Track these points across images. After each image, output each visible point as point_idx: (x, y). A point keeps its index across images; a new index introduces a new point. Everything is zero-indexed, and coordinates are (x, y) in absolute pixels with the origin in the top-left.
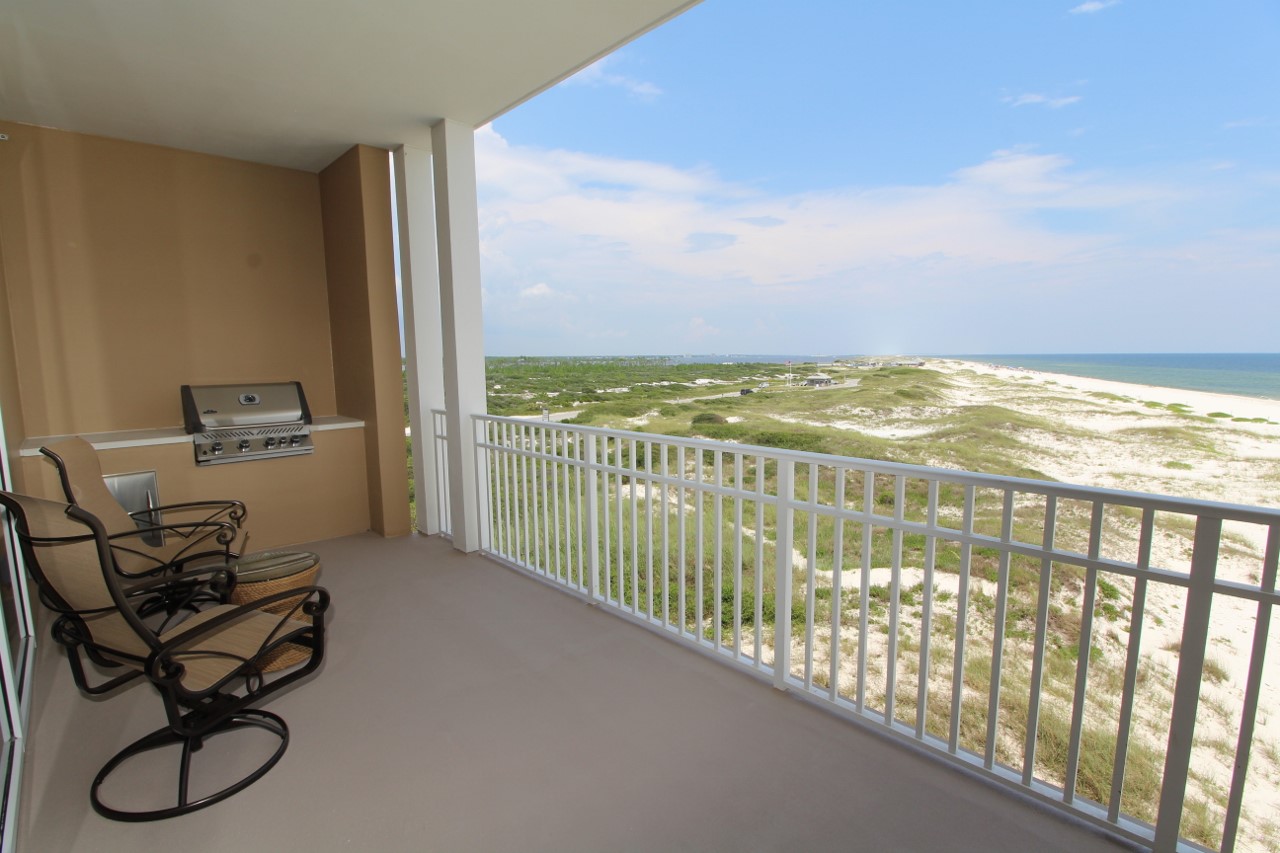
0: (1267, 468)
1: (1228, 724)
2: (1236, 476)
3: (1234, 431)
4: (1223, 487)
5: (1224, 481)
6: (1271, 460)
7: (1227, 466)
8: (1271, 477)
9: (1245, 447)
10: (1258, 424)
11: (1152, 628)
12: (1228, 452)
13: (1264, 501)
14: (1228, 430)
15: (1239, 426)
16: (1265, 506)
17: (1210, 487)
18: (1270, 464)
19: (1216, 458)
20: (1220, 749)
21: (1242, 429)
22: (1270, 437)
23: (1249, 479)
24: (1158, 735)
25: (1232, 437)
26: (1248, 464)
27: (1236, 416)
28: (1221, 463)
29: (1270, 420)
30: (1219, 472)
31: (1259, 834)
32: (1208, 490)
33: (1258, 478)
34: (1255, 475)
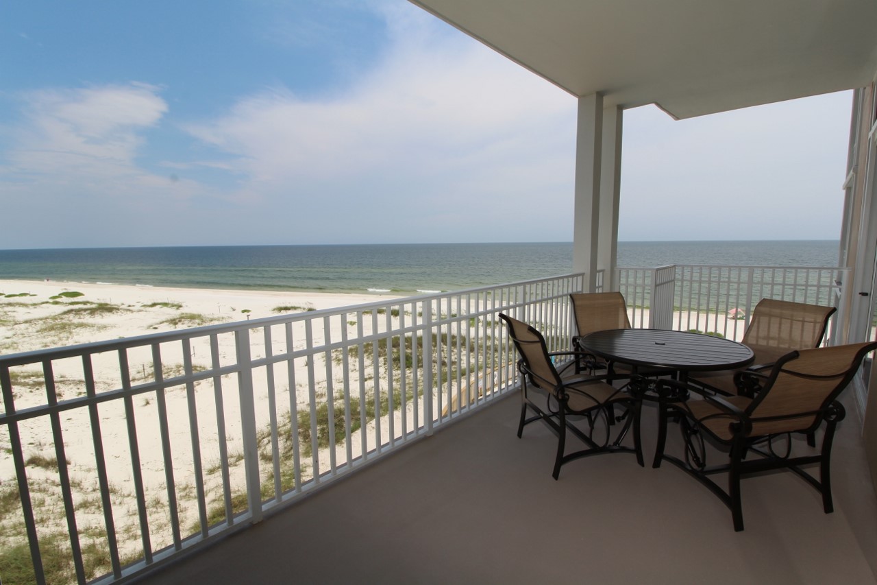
0: (40, 325)
1: (82, 489)
2: (22, 334)
3: (10, 304)
4: (16, 343)
5: (15, 339)
6: (41, 319)
7: (13, 329)
8: (45, 330)
9: (21, 314)
10: (24, 297)
11: (7, 458)
12: (11, 319)
13: (46, 346)
14: (5, 304)
15: (12, 300)
16: (48, 348)
17: (7, 346)
18: (41, 322)
19: (4, 325)
20: (85, 506)
21: (15, 302)
22: (35, 305)
23: (31, 334)
24: (45, 525)
25: (10, 308)
26: (27, 325)
27: (7, 294)
28: (9, 328)
29: (31, 294)
30: (10, 334)
31: (126, 536)
32: (7, 348)
33: (37, 332)
34: (35, 330)
